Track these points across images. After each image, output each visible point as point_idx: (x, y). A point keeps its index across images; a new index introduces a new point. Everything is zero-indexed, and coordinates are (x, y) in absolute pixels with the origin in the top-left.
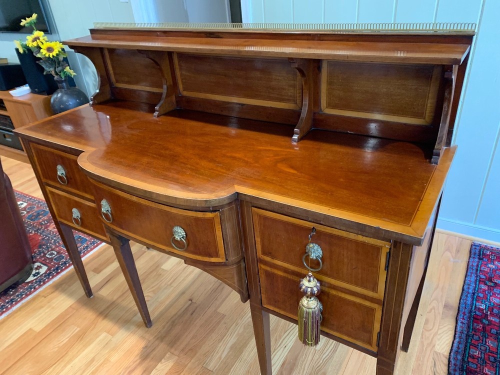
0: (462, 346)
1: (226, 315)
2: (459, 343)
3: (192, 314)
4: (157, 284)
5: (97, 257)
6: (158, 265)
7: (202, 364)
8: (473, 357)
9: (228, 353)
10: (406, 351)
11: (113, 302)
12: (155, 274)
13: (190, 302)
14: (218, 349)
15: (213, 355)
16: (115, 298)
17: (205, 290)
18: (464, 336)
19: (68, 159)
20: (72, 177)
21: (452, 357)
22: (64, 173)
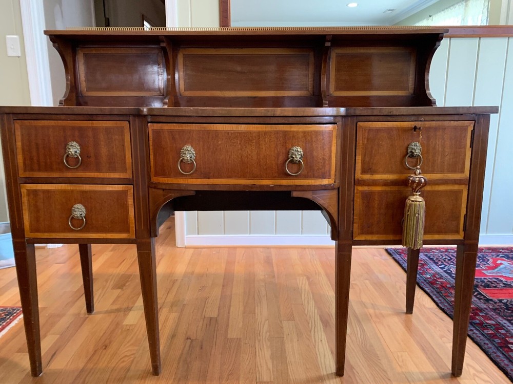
0: (441, 298)
1: (240, 339)
2: (437, 297)
3: (201, 348)
4: (132, 338)
5: (13, 339)
6: (118, 323)
7: (254, 380)
9: (273, 362)
10: (412, 313)
11: (82, 370)
12: (120, 330)
13: (189, 340)
14: (259, 363)
15: (259, 370)
16: (81, 366)
17: (197, 327)
18: (435, 293)
19: (95, 129)
20: (92, 155)
21: (442, 306)
22: (78, 151)
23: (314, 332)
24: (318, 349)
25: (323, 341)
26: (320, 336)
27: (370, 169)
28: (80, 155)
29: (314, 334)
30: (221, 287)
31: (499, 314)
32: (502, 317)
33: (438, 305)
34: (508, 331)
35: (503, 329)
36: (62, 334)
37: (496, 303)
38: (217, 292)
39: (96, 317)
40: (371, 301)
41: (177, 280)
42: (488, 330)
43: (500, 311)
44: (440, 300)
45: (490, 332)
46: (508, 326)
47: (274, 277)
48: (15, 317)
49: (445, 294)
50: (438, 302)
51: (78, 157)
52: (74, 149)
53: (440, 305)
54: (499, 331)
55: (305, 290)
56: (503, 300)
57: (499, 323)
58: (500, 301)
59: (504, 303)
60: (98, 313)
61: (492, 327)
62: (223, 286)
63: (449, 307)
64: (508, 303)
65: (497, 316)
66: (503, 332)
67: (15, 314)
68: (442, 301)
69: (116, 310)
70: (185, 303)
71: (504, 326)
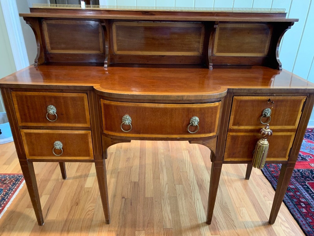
0: (265, 169)
1: (153, 197)
3: (131, 205)
4: (91, 197)
6: (81, 186)
7: (162, 227)
8: (272, 171)
9: (172, 215)
10: (248, 179)
11: (66, 221)
12: (84, 192)
13: (124, 199)
14: (164, 215)
15: (164, 220)
16: (65, 217)
17: (128, 189)
19: (64, 98)
20: (64, 113)
21: (266, 175)
22: (55, 111)
23: (194, 193)
24: (196, 205)
25: (199, 199)
26: (197, 196)
27: (238, 123)
28: (56, 113)
29: (194, 195)
30: (139, 159)
31: (297, 181)
32: (299, 182)
33: (263, 174)
34: (301, 194)
35: (299, 192)
36: (51, 194)
37: (296, 172)
38: (137, 162)
39: (68, 181)
40: (226, 169)
41: (112, 153)
42: (290, 192)
43: (298, 178)
44: (265, 170)
45: (291, 194)
46: (302, 190)
47: (169, 151)
48: (21, 182)
49: (268, 166)
50: (264, 171)
51: (55, 115)
52: (52, 110)
53: (265, 173)
54: (297, 193)
55: (188, 161)
56: (300, 170)
57: (297, 187)
58: (299, 171)
59: (300, 172)
60: (69, 178)
61: (293, 190)
62: (140, 158)
63: (270, 175)
64: (303, 173)
65: (296, 182)
66: (299, 194)
67: (21, 180)
68: (266, 171)
69: (79, 176)
70: (119, 170)
71: (299, 190)
